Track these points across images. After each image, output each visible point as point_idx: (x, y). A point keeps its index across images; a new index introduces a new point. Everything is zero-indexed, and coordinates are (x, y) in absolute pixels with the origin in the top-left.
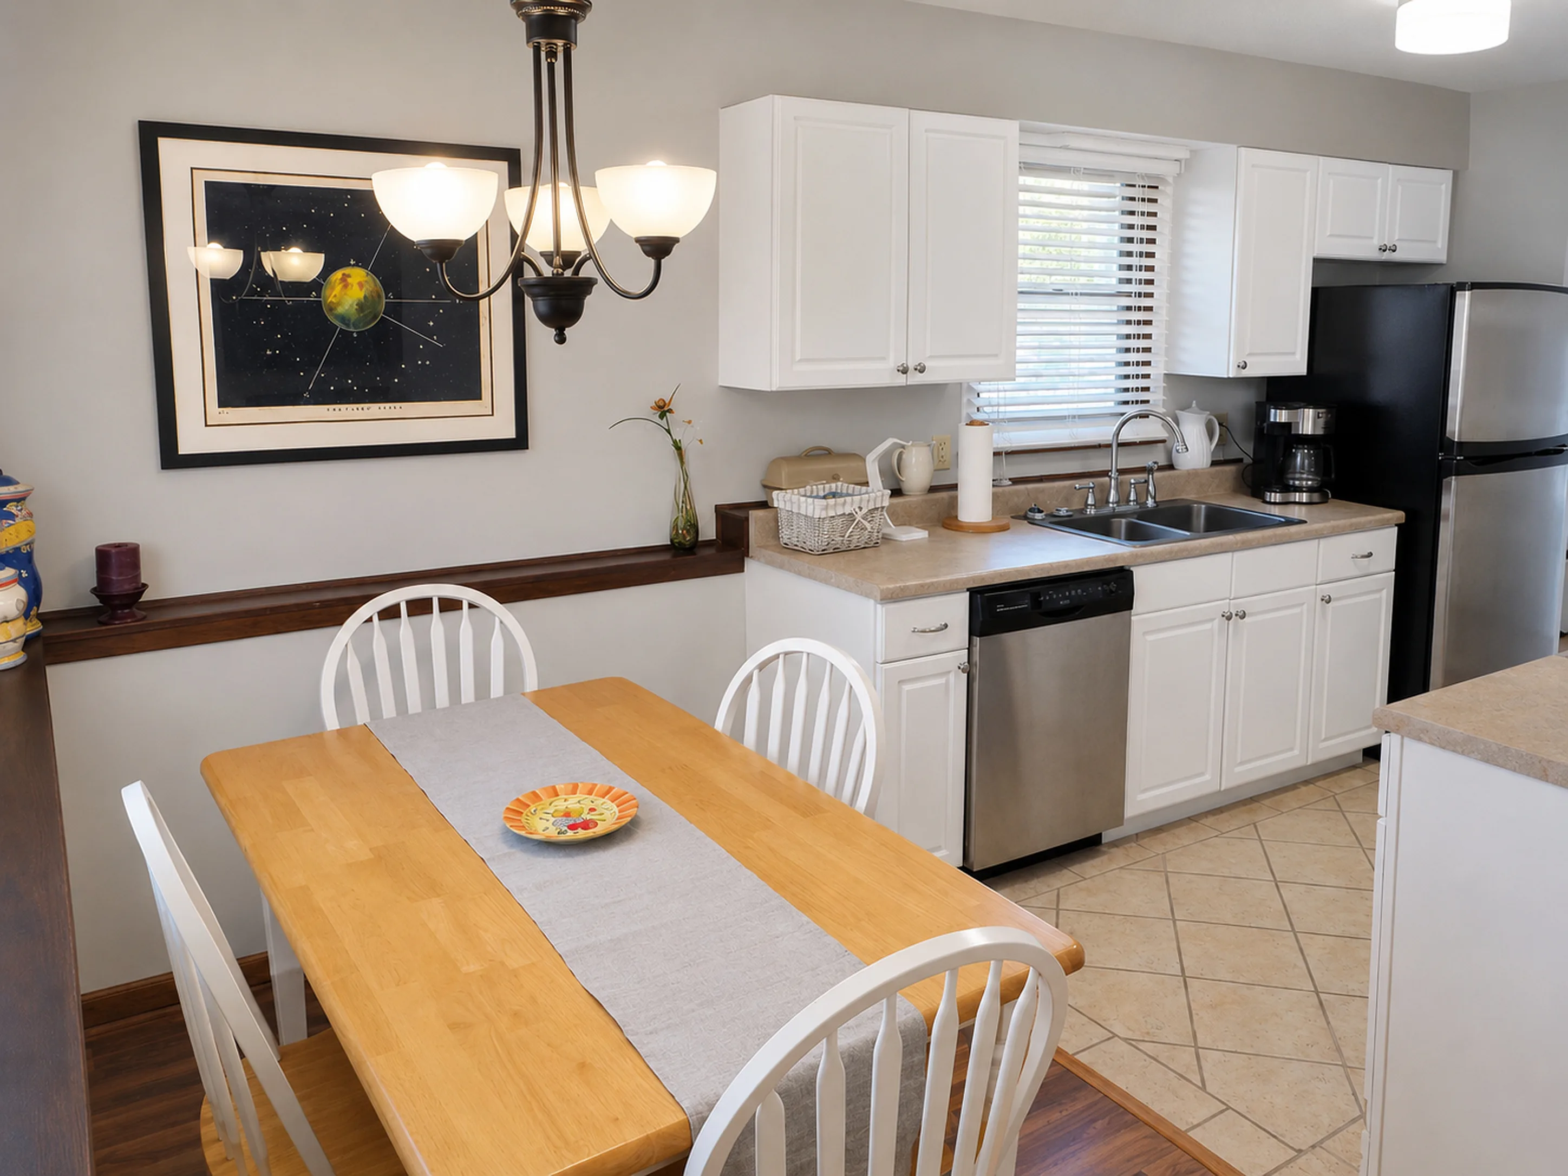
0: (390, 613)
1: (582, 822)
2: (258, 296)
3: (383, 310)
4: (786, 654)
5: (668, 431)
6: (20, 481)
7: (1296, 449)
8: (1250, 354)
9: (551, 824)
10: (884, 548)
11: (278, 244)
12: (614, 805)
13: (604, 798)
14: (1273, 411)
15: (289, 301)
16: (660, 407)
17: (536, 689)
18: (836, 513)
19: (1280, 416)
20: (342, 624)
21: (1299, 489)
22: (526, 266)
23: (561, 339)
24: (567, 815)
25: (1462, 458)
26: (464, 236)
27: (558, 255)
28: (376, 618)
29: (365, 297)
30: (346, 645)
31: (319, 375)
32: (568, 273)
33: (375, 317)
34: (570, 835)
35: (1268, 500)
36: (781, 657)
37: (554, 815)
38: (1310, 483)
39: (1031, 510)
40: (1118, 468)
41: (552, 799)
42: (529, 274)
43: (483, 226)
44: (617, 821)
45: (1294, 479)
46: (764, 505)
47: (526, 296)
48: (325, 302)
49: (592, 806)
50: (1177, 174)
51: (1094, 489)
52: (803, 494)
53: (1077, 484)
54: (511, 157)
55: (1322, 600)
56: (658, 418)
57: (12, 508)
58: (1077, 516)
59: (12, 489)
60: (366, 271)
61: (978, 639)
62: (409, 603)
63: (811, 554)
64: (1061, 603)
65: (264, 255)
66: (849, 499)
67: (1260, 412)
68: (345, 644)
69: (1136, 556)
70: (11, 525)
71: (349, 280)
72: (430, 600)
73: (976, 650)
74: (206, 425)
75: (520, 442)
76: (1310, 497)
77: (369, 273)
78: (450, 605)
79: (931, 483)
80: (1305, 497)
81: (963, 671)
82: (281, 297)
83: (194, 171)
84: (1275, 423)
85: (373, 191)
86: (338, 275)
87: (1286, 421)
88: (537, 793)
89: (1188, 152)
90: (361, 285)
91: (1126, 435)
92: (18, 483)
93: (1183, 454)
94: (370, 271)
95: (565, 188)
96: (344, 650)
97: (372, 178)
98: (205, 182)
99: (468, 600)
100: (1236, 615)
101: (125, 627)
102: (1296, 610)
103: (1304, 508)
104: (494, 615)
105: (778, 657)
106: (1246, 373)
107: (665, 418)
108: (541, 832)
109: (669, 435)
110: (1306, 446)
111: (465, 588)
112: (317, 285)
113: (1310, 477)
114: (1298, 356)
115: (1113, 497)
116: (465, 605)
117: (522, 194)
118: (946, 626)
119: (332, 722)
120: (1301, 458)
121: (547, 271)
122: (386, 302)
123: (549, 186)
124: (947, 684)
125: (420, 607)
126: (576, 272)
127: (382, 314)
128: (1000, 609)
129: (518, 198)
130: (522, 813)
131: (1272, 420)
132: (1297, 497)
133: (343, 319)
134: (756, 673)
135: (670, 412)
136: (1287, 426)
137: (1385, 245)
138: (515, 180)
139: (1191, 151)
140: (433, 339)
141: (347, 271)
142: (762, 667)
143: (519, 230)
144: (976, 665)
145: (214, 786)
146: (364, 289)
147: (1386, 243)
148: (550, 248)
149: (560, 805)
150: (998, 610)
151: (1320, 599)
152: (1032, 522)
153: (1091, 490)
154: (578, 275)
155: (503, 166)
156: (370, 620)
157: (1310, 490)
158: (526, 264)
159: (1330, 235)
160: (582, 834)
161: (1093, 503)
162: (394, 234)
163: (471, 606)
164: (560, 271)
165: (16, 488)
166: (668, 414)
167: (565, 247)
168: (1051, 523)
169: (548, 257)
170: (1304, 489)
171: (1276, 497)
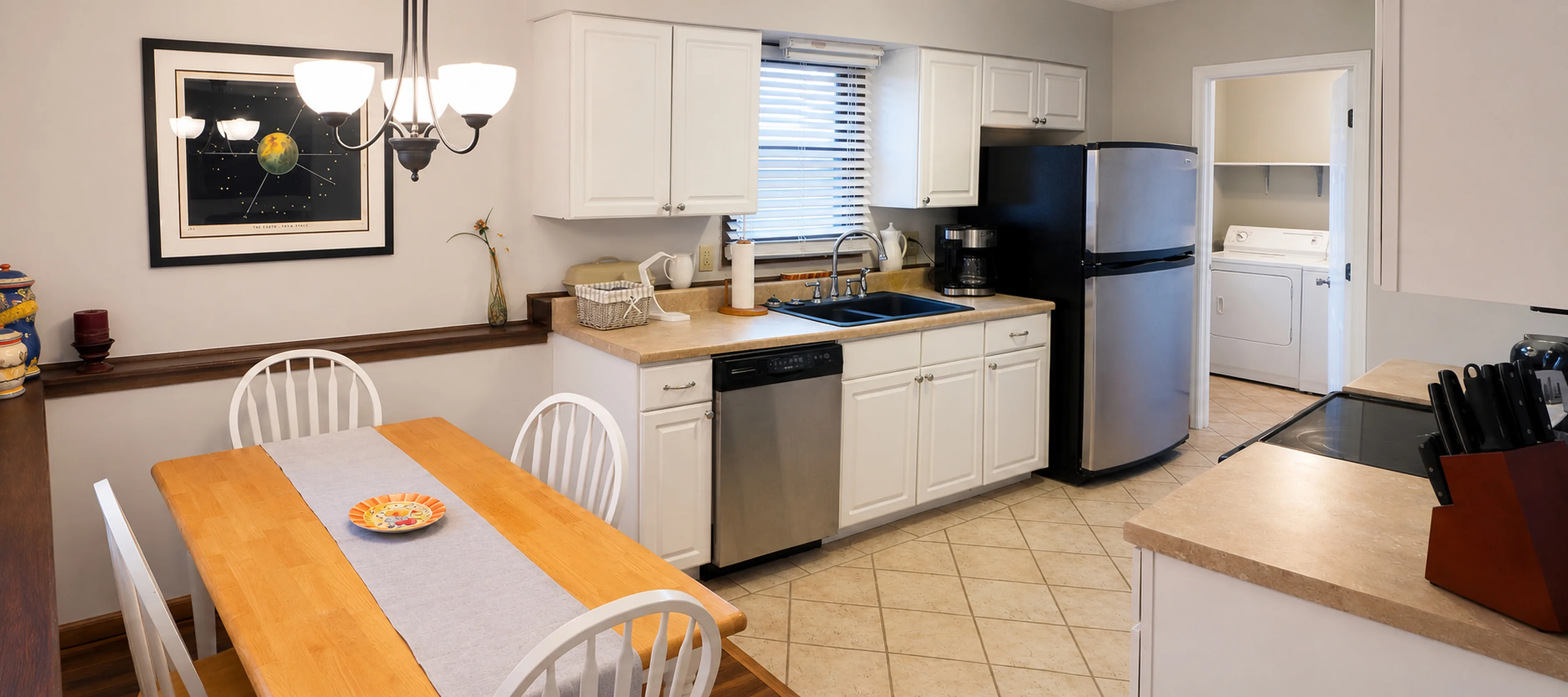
0: (278, 368)
1: (407, 520)
2: (216, 152)
3: (297, 160)
4: (561, 404)
5: (487, 242)
6: (27, 275)
7: (966, 258)
8: (933, 192)
9: (384, 521)
10: (650, 327)
11: (228, 116)
12: (429, 509)
13: (422, 503)
14: (947, 231)
15: (235, 155)
16: (481, 226)
17: (381, 424)
18: (616, 300)
19: (952, 235)
20: (243, 375)
21: (969, 286)
22: (395, 131)
23: (415, 179)
24: (396, 514)
25: (1100, 264)
26: (350, 111)
27: (415, 124)
28: (268, 371)
29: (285, 152)
30: (246, 389)
31: (254, 203)
32: (422, 136)
33: (291, 165)
34: (396, 528)
35: (946, 293)
36: (558, 405)
37: (387, 515)
38: (979, 281)
39: (770, 300)
40: (838, 270)
41: (386, 504)
42: (396, 136)
43: (364, 104)
44: (430, 520)
45: (967, 279)
46: (565, 294)
47: (394, 150)
48: (260, 156)
49: (415, 509)
50: (876, 67)
51: (820, 287)
52: (598, 287)
53: (806, 282)
54: (386, 59)
55: (990, 366)
56: (479, 233)
57: (21, 292)
58: (807, 305)
59: (22, 280)
60: (287, 136)
61: (720, 393)
62: (291, 360)
63: (600, 330)
64: (786, 368)
65: (219, 124)
66: (624, 291)
67: (939, 232)
68: (245, 387)
69: (842, 334)
70: (19, 303)
71: (275, 141)
72: (307, 359)
73: (719, 402)
74: (181, 238)
75: (388, 249)
76: (978, 292)
77: (290, 137)
78: (321, 363)
79: (692, 280)
80: (973, 292)
81: (708, 416)
82: (230, 152)
83: (177, 72)
84: (950, 241)
85: (295, 84)
86: (268, 138)
87: (958, 238)
88: (375, 500)
89: (883, 52)
90: (283, 144)
91: (843, 249)
92: (26, 276)
93: (885, 261)
94: (289, 135)
95: (421, 80)
96: (244, 393)
97: (294, 74)
98: (185, 79)
99: (334, 360)
100: (926, 377)
101: (97, 376)
102: (970, 376)
103: (973, 300)
104: (353, 371)
105: (556, 406)
106: (929, 205)
107: (484, 234)
108: (377, 525)
109: (487, 245)
110: (973, 257)
111: (333, 352)
112: (253, 144)
113: (979, 277)
114: (971, 194)
115: (833, 292)
116: (332, 363)
117: (393, 82)
118: (693, 384)
119: (237, 444)
120: (970, 262)
121: (407, 135)
122: (299, 156)
123: (412, 79)
124: (696, 428)
125: (300, 364)
126: (427, 135)
127: (296, 164)
128: (734, 372)
129: (389, 86)
130: (364, 513)
131: (947, 238)
132: (969, 291)
133: (271, 167)
134: (540, 416)
135: (486, 229)
136: (959, 243)
137: (1037, 118)
138: (389, 72)
139: (884, 51)
140: (329, 179)
141: (275, 135)
142: (544, 412)
143: (389, 108)
144: (719, 413)
145: (160, 485)
146: (285, 146)
147: (1038, 117)
148: (410, 120)
149: (392, 507)
150: (733, 373)
151: (988, 367)
152: (770, 309)
153: (817, 288)
154: (428, 137)
155: (381, 65)
156: (264, 372)
157: (976, 287)
158: (394, 129)
159: (994, 111)
160: (404, 528)
161: (819, 296)
162: (307, 109)
163: (337, 364)
164: (417, 133)
165: (20, 280)
166: (486, 231)
167: (421, 120)
168: (785, 309)
169: (408, 126)
170: (973, 286)
171: (952, 292)
